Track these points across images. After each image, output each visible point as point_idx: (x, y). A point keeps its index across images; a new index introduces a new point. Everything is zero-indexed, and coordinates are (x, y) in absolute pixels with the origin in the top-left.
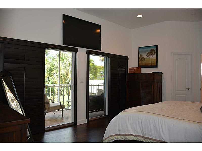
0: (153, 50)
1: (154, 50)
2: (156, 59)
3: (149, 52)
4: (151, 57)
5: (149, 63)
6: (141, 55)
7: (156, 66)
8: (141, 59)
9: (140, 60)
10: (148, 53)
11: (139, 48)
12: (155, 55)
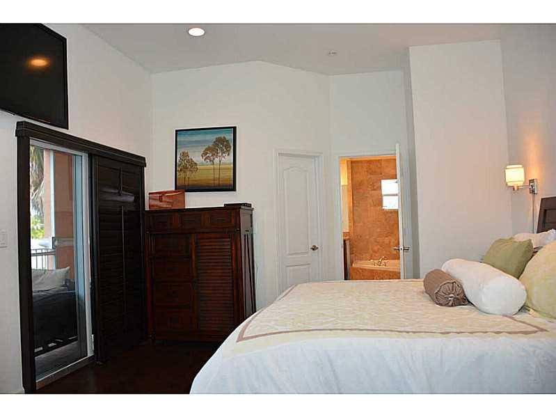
0: (221, 141)
1: (225, 140)
2: (232, 166)
3: (211, 145)
4: (217, 160)
5: (211, 177)
6: (185, 155)
7: (232, 188)
8: (183, 166)
9: (181, 170)
10: (207, 149)
11: (176, 131)
12: (228, 155)
